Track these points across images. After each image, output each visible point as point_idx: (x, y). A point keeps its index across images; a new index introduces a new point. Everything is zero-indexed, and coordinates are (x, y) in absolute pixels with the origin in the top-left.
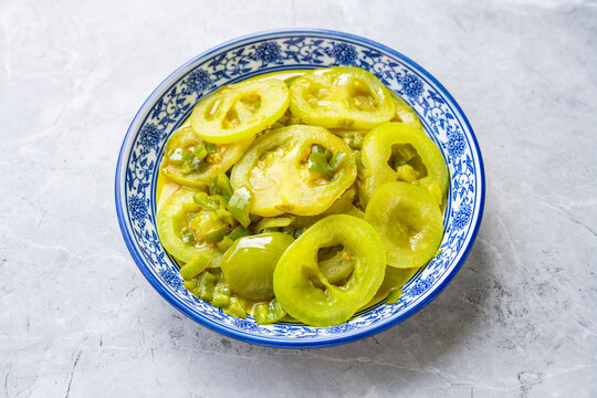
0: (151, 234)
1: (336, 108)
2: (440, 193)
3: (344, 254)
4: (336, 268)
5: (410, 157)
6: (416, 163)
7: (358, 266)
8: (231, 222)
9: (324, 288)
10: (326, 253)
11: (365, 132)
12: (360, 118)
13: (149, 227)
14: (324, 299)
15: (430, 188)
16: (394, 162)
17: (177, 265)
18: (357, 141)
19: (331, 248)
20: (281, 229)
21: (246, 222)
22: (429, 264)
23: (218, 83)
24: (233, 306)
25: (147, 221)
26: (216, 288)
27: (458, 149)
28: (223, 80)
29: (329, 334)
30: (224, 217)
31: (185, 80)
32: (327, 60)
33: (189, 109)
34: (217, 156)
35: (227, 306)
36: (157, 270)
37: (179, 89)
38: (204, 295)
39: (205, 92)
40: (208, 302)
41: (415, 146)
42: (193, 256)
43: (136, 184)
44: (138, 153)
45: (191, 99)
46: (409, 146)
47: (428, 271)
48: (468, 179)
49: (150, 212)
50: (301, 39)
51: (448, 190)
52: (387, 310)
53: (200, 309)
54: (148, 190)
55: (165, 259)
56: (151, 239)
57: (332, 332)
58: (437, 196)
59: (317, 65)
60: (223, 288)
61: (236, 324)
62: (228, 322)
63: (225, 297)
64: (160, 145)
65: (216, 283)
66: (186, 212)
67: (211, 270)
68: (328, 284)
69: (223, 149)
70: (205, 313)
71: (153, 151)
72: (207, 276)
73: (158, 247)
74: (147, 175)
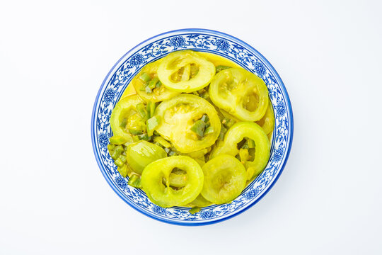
0: (109, 111)
1: (231, 102)
2: (252, 174)
3: (184, 177)
4: (178, 179)
5: (251, 147)
6: (252, 151)
7: (187, 187)
8: (144, 129)
9: (166, 186)
10: (175, 170)
11: (237, 120)
12: (240, 112)
13: (110, 107)
14: (163, 192)
15: (248, 170)
16: (241, 145)
17: (111, 134)
18: (229, 125)
19: (180, 170)
20: (164, 148)
21: (150, 134)
22: (221, 205)
23: (188, 47)
24: (122, 169)
25: (111, 104)
26: (121, 156)
27: (277, 158)
28: (192, 47)
29: (151, 210)
30: (141, 127)
31: (170, 38)
32: (250, 66)
33: (166, 53)
34: (158, 92)
35: (120, 167)
36: (99, 133)
37: (165, 42)
38: (113, 156)
39: (179, 49)
40: (113, 160)
41: (256, 143)
42: (120, 134)
43: (116, 83)
44: (125, 67)
45: (170, 49)
46: (253, 142)
47: (218, 209)
48: (269, 177)
49: (115, 99)
50: (242, 48)
51: (259, 174)
52: (186, 215)
53: (106, 163)
54: (121, 87)
55: (108, 128)
56: (107, 114)
57: (154, 209)
58: (249, 175)
59: (245, 65)
60: (124, 158)
61: (117, 179)
62: (114, 177)
63: (121, 163)
64: (140, 66)
65: (122, 153)
66: (131, 109)
67: (124, 146)
68: (168, 186)
69: (163, 90)
70: (106, 167)
71: (135, 68)
72: (120, 148)
73: (108, 120)
74: (124, 80)
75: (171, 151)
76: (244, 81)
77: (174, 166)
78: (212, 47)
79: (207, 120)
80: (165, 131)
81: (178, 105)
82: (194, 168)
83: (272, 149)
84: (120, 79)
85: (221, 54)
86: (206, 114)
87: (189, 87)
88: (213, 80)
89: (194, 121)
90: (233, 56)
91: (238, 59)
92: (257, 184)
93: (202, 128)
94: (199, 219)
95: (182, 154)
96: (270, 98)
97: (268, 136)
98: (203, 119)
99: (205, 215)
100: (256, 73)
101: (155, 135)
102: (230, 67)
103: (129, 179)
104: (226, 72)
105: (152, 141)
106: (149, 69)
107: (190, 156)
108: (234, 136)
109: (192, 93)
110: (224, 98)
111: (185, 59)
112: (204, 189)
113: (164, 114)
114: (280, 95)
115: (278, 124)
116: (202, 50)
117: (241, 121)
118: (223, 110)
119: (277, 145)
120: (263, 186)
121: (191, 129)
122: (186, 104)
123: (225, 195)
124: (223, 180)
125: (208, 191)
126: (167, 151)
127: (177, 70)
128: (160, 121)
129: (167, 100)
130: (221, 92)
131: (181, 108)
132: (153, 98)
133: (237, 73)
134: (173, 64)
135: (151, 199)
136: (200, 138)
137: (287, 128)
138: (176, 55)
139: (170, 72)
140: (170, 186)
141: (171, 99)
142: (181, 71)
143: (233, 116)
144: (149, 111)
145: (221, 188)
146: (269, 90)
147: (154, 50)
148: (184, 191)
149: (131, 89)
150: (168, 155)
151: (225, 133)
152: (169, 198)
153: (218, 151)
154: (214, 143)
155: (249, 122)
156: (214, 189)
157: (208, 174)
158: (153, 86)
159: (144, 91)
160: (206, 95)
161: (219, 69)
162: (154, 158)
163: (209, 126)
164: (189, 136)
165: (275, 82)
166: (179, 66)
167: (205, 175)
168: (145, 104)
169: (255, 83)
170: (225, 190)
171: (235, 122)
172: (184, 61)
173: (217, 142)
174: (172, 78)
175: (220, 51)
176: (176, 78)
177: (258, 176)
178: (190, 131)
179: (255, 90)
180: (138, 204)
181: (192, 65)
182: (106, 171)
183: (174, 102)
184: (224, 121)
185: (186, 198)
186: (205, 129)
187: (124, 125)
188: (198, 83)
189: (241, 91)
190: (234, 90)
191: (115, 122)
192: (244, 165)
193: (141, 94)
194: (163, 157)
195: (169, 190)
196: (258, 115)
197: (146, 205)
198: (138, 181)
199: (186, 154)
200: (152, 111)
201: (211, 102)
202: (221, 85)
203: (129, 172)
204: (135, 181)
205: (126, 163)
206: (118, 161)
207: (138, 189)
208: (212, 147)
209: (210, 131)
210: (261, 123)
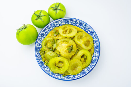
0: (42, 40)
1: (81, 43)
3: (63, 64)
4: (60, 65)
5: (85, 58)
6: (85, 59)
7: (63, 68)
8: (52, 47)
9: (56, 66)
10: (60, 62)
11: (82, 49)
12: (83, 46)
13: (42, 39)
14: (55, 68)
15: (83, 65)
16: (82, 56)
17: (41, 47)
18: (79, 50)
19: (62, 62)
20: (57, 54)
21: (54, 49)
22: (73, 75)
23: (70, 24)
24: (43, 59)
25: (43, 38)
26: (43, 55)
27: (93, 62)
28: (71, 24)
29: (50, 73)
30: (51, 46)
31: (65, 20)
32: (89, 32)
33: (62, 25)
34: (58, 36)
35: (43, 58)
36: (37, 46)
37: (62, 21)
38: (41, 54)
39: (67, 24)
40: (41, 56)
41: (87, 57)
42: (44, 48)
43: (45, 31)
44: (49, 27)
45: (64, 23)
46: (86, 56)
47: (72, 76)
48: (90, 68)
49: (44, 37)
50: (87, 26)
51: (87, 67)
52: (61, 77)
53: (38, 56)
54: (47, 33)
55: (41, 45)
56: (41, 41)
57: (51, 73)
58: (83, 67)
59: (87, 32)
60: (44, 56)
61: (41, 62)
62: (40, 61)
63: (43, 57)
64: (54, 27)
65: (44, 54)
66: (49, 40)
67: (45, 52)
68: (57, 66)
69: (60, 36)
70: (38, 57)
71: (52, 28)
72: (44, 52)
73: (41, 43)
74: (48, 31)
75: (59, 55)
76: (86, 37)
77: (59, 60)
78: (77, 25)
79: (72, 47)
80: (58, 49)
81: (64, 41)
82: (66, 62)
83: (92, 59)
84: (47, 31)
85: (80, 27)
86: (72, 45)
87: (68, 36)
88: (76, 35)
89: (68, 47)
90: (84, 28)
91: (85, 29)
92: (86, 70)
93: (70, 49)
94: (65, 78)
95: (63, 57)
96: (94, 43)
97: (92, 55)
98: (71, 47)
99: (67, 78)
100: (90, 35)
101: (55, 50)
102: (82, 32)
103: (45, 63)
104: (81, 33)
105: (54, 51)
106: (56, 29)
107: (65, 58)
108: (80, 53)
109: (69, 38)
110: (79, 41)
111: (68, 27)
112: (68, 69)
113: (59, 43)
114: (97, 43)
115: (95, 52)
116: (74, 25)
117: (83, 49)
118: (78, 45)
119: (94, 58)
120: (88, 71)
121: (67, 49)
122: (66, 41)
123: (75, 72)
124: (75, 67)
125: (69, 70)
126: (58, 55)
127: (65, 30)
128: (57, 45)
129: (61, 39)
130: (78, 39)
131: (65, 42)
132: (56, 38)
133: (84, 34)
134: (64, 28)
135: (51, 70)
136: (69, 52)
137: (98, 53)
138: (65, 26)
139: (63, 31)
140: (57, 67)
141: (62, 39)
142: (66, 31)
143: (81, 47)
144: (54, 42)
145: (74, 70)
146: (94, 40)
147: (59, 23)
148: (62, 69)
149: (50, 34)
150: (58, 57)
151: (78, 52)
152: (57, 70)
153: (74, 58)
154: (73, 55)
155: (86, 50)
156: (72, 69)
157: (70, 64)
158: (57, 34)
159: (54, 35)
160: (73, 39)
161: (78, 32)
162: (54, 57)
163: (73, 49)
164: (66, 51)
165: (96, 38)
166: (66, 29)
167: (69, 65)
168: (53, 40)
169: (90, 38)
170: (75, 70)
171: (81, 49)
172: (68, 28)
173: (74, 54)
174: (63, 32)
175: (80, 26)
176: (64, 32)
177: (86, 67)
178: (66, 50)
179: (89, 40)
180: (46, 71)
181: (70, 29)
182: (38, 59)
183: (63, 40)
184: (78, 48)
185: (62, 71)
186: (71, 50)
187: (46, 45)
188: (71, 35)
189: (85, 39)
190: (82, 39)
191: (43, 44)
192: (82, 63)
193: (53, 36)
194: (57, 57)
195: (57, 68)
196: (89, 48)
197: (49, 71)
198: (48, 63)
199: (64, 57)
200: (55, 42)
201: (74, 42)
202: (78, 37)
203: (45, 60)
204: (47, 64)
205: (45, 57)
206: (42, 56)
207: (47, 66)
208: (73, 56)
209: (73, 51)
210: (90, 50)
